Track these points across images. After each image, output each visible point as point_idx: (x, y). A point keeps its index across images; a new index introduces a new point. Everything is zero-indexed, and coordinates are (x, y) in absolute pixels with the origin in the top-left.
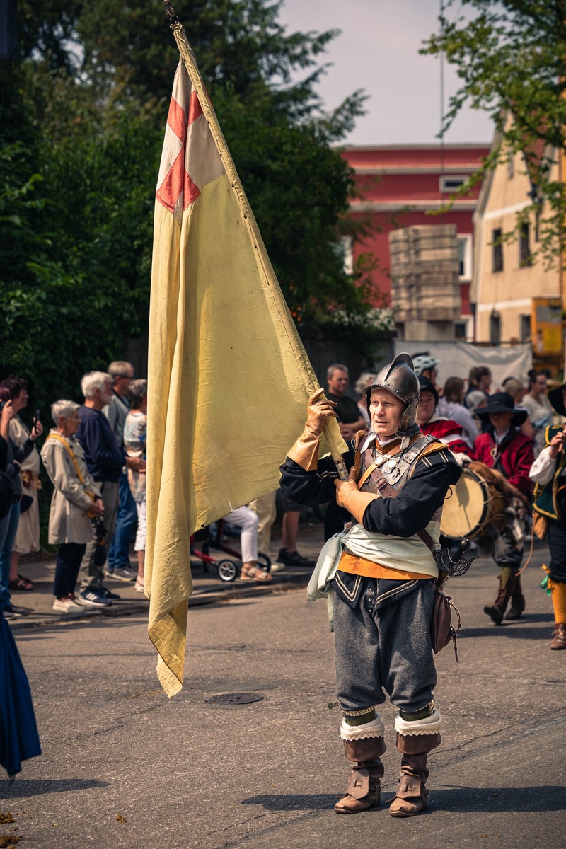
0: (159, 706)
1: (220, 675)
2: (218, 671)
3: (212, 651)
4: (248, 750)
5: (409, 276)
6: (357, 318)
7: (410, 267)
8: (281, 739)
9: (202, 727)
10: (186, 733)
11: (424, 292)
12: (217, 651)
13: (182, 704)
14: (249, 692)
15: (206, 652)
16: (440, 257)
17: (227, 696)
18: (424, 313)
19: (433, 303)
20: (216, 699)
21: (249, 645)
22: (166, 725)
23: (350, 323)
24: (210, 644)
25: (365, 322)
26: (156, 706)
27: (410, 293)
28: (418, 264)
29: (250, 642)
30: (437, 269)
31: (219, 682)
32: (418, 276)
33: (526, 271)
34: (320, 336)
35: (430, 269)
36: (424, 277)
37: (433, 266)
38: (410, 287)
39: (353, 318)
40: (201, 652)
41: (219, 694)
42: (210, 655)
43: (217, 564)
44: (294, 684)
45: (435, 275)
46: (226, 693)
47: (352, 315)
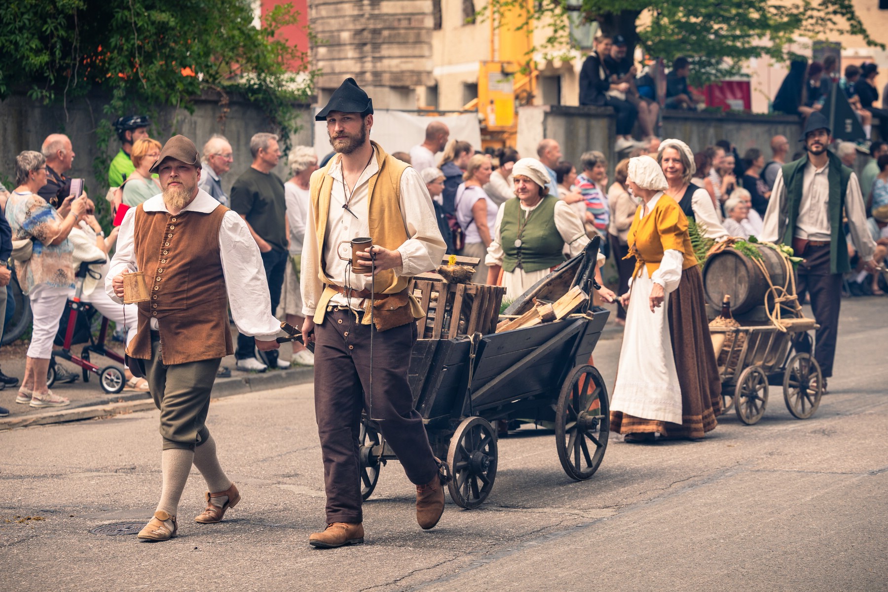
0: (32, 537)
1: (105, 501)
2: (104, 496)
3: (94, 474)
4: (141, 586)
5: (358, 32)
6: (268, 79)
7: (363, 20)
8: (181, 574)
9: (86, 560)
10: (66, 568)
11: (385, 51)
12: (101, 474)
13: (60, 535)
14: (141, 520)
15: (88, 474)
16: (409, 10)
17: (116, 524)
18: (386, 78)
19: (397, 66)
20: (101, 528)
21: (140, 466)
22: (40, 559)
23: (260, 84)
24: (93, 465)
25: (279, 85)
26: (28, 537)
27: (361, 52)
28: (373, 17)
29: (142, 462)
30: (404, 23)
31: (103, 509)
32: (376, 32)
33: (469, 29)
34: (225, 99)
35: (396, 24)
36: (386, 33)
37: (399, 20)
38: (361, 45)
39: (265, 80)
40: (82, 475)
41: (105, 523)
42: (93, 478)
43: (100, 372)
44: (196, 510)
45: (402, 31)
46: (114, 521)
47: (263, 75)
